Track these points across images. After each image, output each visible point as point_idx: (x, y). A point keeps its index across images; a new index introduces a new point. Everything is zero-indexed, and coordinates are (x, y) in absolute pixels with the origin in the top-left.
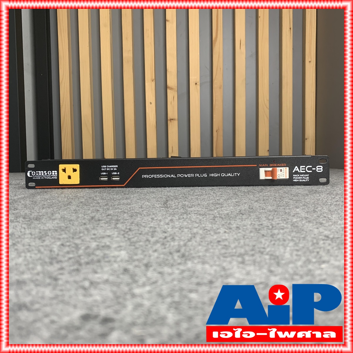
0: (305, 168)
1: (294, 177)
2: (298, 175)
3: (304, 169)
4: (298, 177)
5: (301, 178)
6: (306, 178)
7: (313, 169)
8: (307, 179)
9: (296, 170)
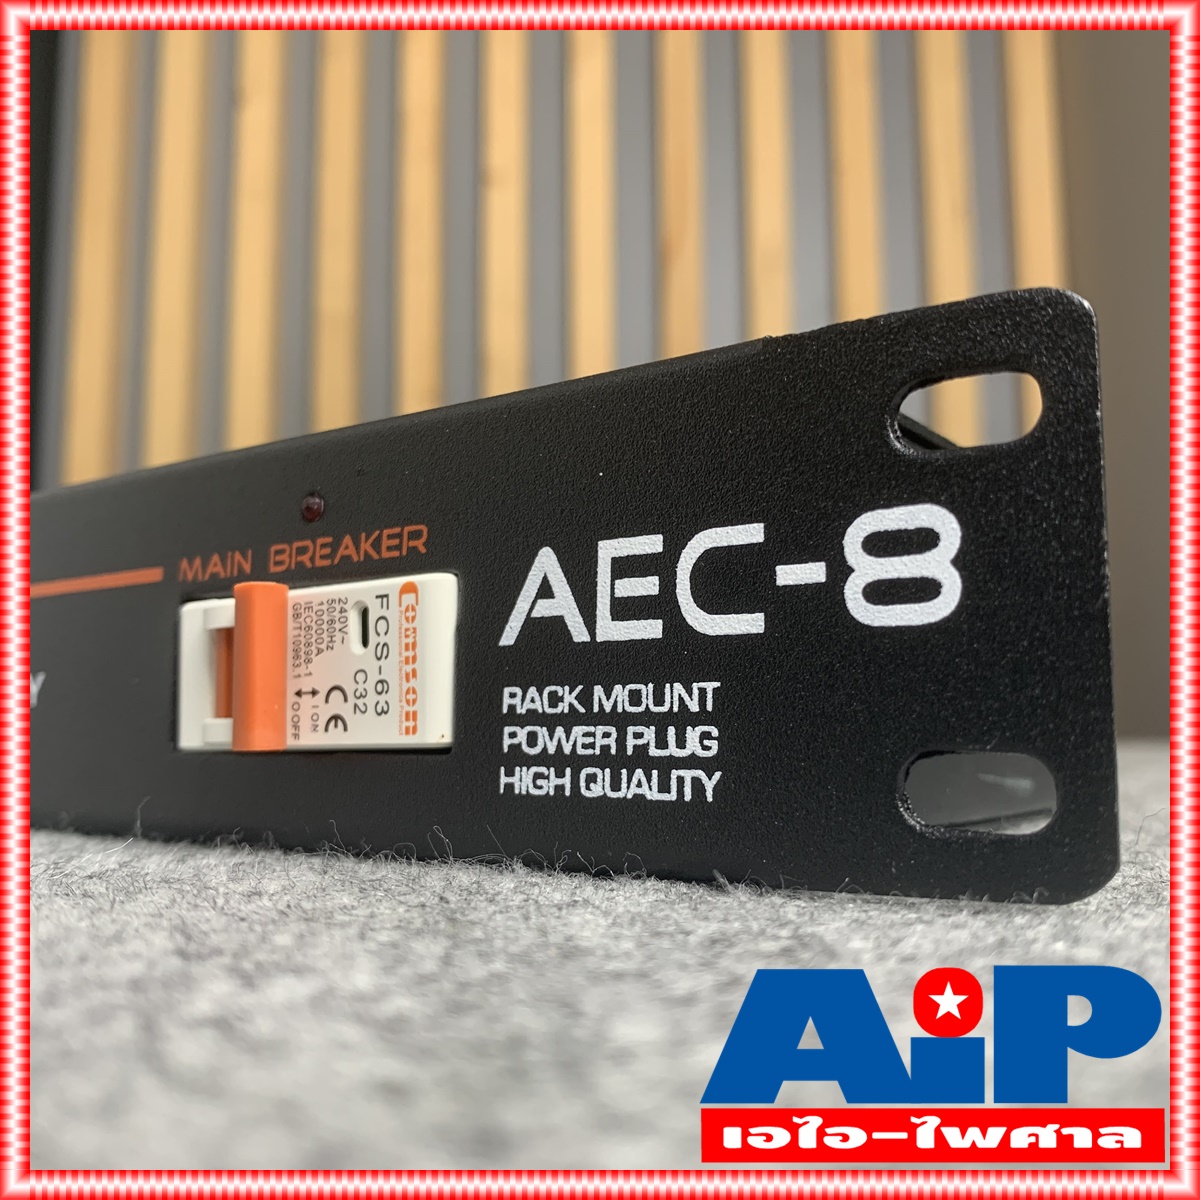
0: (662, 565)
1: (514, 718)
2: (569, 698)
3: (649, 586)
4: (569, 720)
5: (604, 737)
6: (673, 750)
7: (789, 575)
8: (692, 762)
9: (544, 609)
